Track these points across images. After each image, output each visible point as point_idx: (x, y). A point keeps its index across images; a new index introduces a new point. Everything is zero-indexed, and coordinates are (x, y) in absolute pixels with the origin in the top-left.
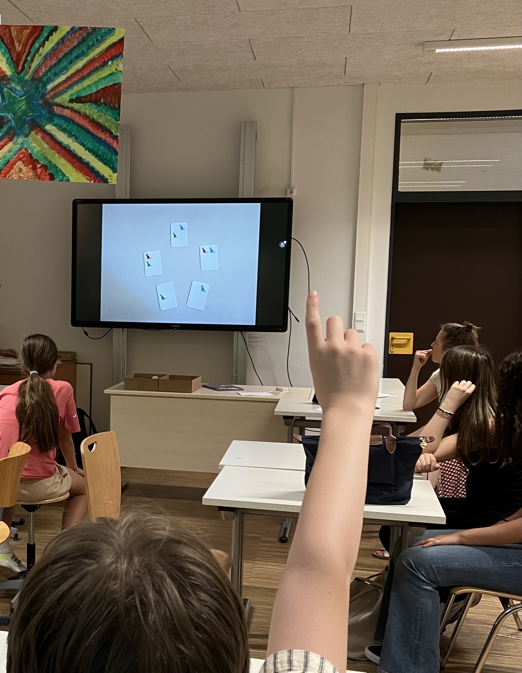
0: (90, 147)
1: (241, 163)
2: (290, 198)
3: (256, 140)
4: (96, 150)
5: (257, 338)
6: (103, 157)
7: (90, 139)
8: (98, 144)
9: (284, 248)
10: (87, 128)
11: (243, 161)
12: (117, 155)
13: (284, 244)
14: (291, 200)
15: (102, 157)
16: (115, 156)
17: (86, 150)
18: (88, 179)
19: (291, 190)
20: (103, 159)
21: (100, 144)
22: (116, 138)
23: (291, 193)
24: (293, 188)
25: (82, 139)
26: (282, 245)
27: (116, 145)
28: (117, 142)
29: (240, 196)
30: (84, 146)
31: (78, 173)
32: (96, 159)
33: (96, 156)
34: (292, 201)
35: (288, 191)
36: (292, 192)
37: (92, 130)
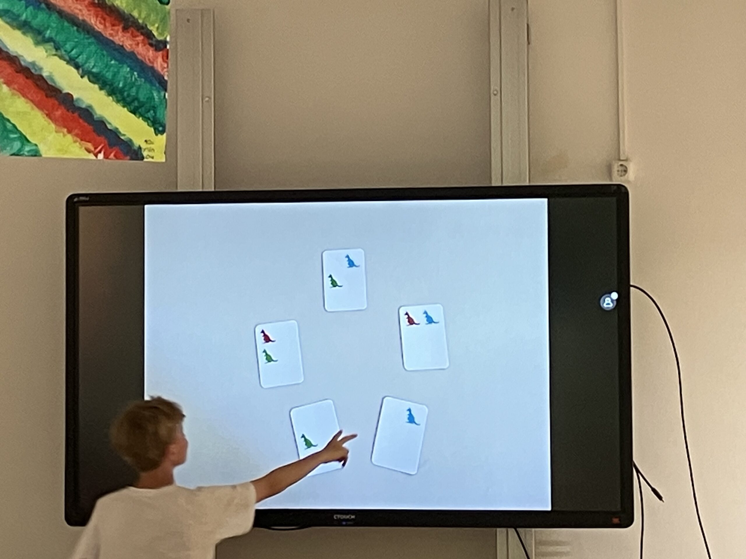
0: (94, 70)
1: (494, 100)
2: (620, 186)
3: (529, 43)
4: (109, 75)
5: (558, 543)
6: (129, 95)
7: (93, 48)
8: (116, 60)
9: (614, 309)
10: (84, 21)
11: (499, 94)
12: (166, 90)
13: (612, 301)
14: (623, 190)
15: (126, 94)
16: (159, 92)
17: (82, 77)
18: (89, 151)
19: (621, 165)
20: (128, 99)
21: (121, 62)
22: (161, 46)
23: (623, 173)
24: (626, 160)
25: (72, 50)
26: (606, 302)
27: (161, 65)
28: (166, 58)
29: (496, 183)
30: (77, 67)
31: (62, 134)
32: (111, 98)
33: (111, 93)
34: (627, 193)
35: (616, 168)
36: (626, 171)
37: (99, 27)
